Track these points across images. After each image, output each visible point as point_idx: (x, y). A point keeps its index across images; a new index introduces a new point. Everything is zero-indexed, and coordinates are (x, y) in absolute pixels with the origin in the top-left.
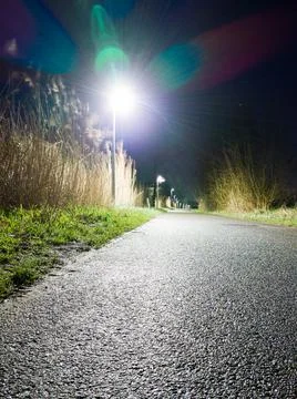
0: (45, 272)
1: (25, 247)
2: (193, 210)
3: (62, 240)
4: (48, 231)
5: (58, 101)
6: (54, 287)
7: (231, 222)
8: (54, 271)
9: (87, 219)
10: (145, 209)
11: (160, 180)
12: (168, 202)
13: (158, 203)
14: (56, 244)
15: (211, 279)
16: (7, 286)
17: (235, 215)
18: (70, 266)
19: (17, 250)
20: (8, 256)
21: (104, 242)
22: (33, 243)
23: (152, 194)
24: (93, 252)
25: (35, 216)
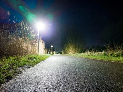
0: (16, 75)
1: (11, 68)
2: (60, 54)
3: (22, 65)
4: (18, 63)
5: (22, 27)
6: (18, 79)
7: (70, 57)
8: (19, 75)
9: (31, 58)
10: (48, 54)
11: (52, 46)
12: (54, 52)
13: (51, 53)
14: (20, 66)
15: (62, 73)
16: (3, 80)
17: (71, 55)
18: (24, 73)
19: (8, 69)
20: (5, 71)
21: (34, 65)
22: (13, 66)
23: (49, 50)
24: (31, 68)
25: (15, 58)
